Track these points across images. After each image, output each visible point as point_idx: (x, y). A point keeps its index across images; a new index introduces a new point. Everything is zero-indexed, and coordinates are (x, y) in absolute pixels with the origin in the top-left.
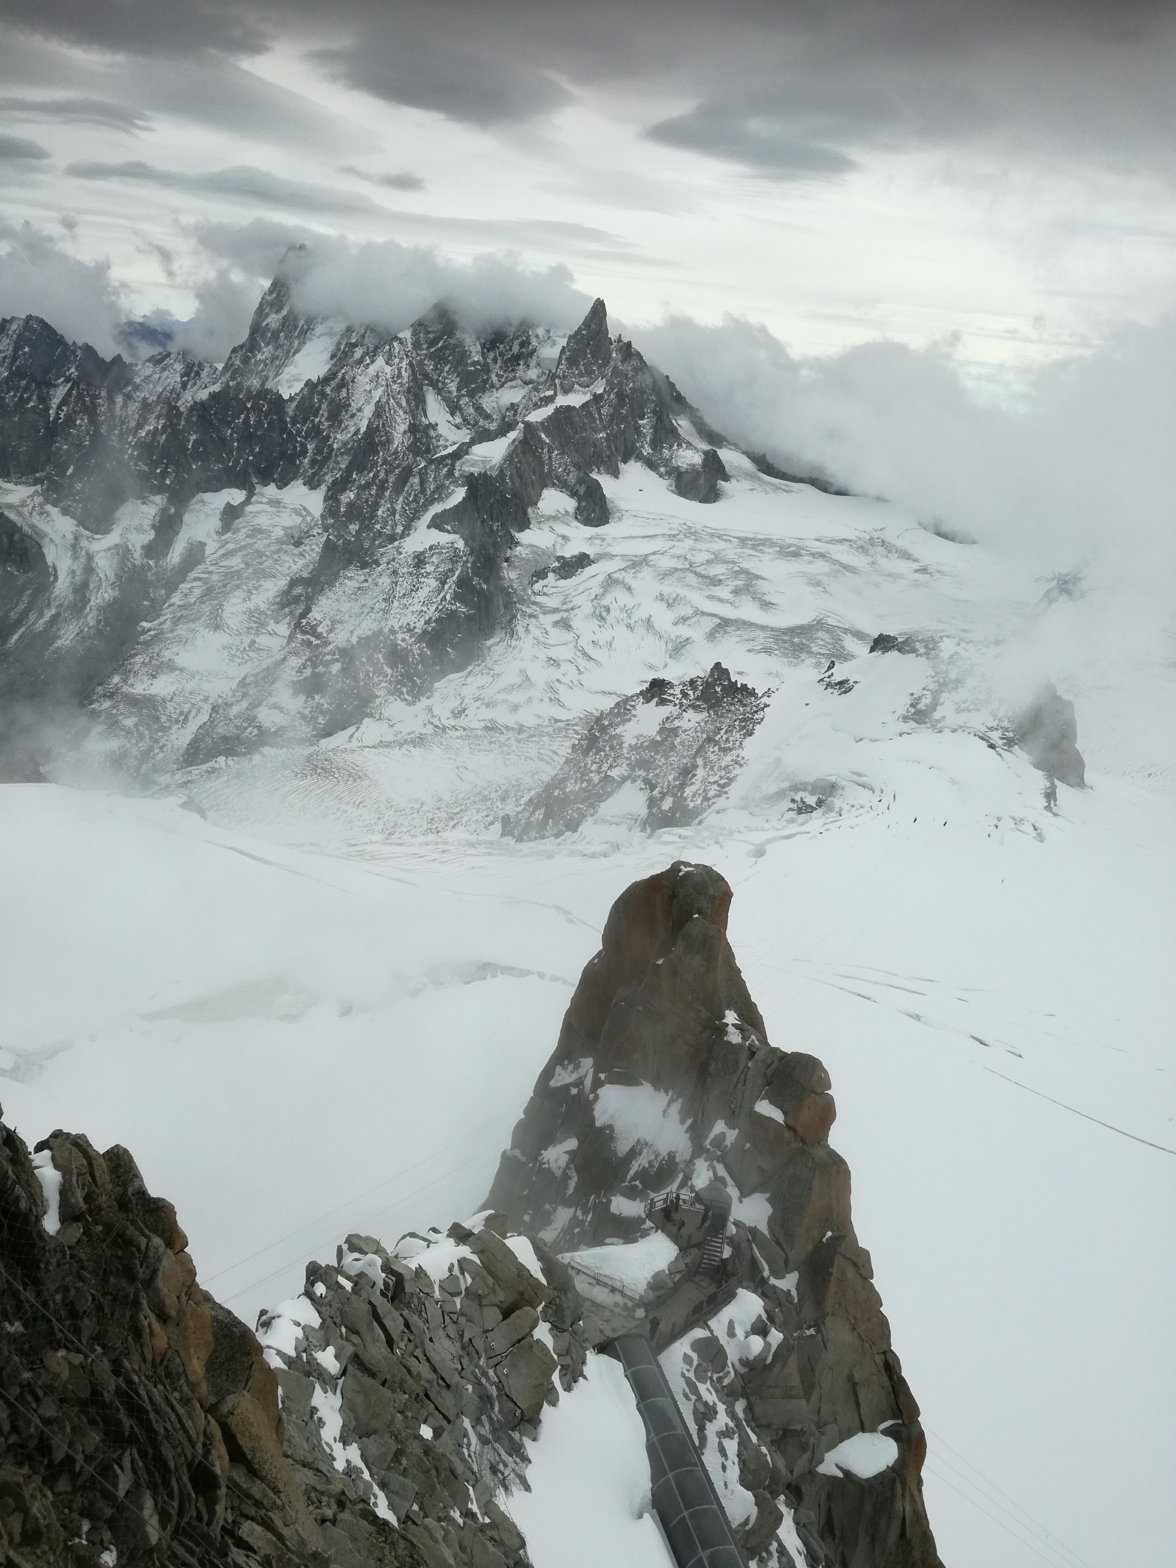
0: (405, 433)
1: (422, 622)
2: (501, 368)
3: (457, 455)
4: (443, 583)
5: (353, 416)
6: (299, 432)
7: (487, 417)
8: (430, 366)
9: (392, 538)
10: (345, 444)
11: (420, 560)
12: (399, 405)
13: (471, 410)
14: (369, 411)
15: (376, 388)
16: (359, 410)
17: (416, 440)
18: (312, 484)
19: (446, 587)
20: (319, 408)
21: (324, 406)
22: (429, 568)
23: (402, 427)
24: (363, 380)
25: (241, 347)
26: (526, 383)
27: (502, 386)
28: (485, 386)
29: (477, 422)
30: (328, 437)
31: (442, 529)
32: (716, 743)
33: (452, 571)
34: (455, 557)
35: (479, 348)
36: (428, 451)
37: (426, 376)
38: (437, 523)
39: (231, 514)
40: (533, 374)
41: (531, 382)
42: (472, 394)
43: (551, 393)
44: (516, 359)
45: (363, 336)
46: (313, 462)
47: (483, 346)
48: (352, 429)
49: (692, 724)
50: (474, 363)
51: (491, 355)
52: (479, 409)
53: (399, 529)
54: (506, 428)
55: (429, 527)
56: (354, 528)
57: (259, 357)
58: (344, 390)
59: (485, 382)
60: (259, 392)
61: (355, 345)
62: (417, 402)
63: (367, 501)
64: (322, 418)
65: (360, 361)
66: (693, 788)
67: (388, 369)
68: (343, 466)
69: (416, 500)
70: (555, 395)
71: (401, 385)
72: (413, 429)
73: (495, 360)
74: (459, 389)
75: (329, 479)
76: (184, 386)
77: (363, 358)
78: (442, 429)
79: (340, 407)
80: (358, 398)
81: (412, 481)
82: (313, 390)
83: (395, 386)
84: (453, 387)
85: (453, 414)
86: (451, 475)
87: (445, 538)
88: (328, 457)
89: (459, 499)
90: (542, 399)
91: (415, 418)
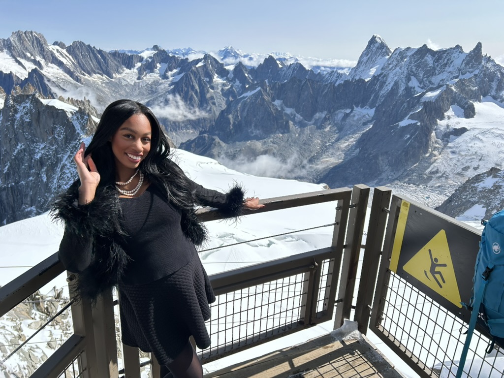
0: (403, 90)
2: (440, 68)
3: (421, 96)
5: (387, 85)
6: (369, 91)
7: (433, 84)
8: (414, 69)
9: (396, 122)
10: (383, 94)
11: (405, 129)
12: (402, 81)
13: (427, 82)
14: (392, 84)
15: (395, 76)
16: (389, 84)
17: (407, 92)
18: (371, 107)
19: (413, 137)
20: (376, 84)
21: (378, 83)
22: (408, 131)
23: (403, 88)
24: (391, 75)
25: (354, 68)
27: (439, 73)
28: (433, 74)
29: (429, 86)
30: (378, 92)
33: (416, 132)
34: (417, 128)
35: (432, 62)
36: (411, 95)
37: (413, 72)
38: (412, 118)
39: (346, 116)
40: (451, 69)
41: (450, 72)
42: (428, 77)
43: (457, 75)
44: (446, 65)
45: (393, 61)
46: (373, 100)
47: (434, 61)
48: (386, 90)
50: (431, 67)
51: (437, 64)
52: (430, 82)
53: (399, 119)
54: (439, 87)
55: (408, 119)
56: (384, 119)
57: (360, 70)
58: (385, 78)
59: (433, 73)
60: (359, 80)
61: (390, 64)
62: (408, 79)
63: (389, 111)
64: (377, 87)
65: (391, 69)
67: (400, 70)
68: (382, 101)
69: (405, 111)
70: (459, 75)
71: (404, 75)
72: (406, 89)
73: (438, 66)
74: (423, 76)
75: (377, 105)
76: (337, 80)
77: (392, 67)
78: (416, 89)
79: (383, 83)
80: (389, 80)
81: (405, 104)
82: (375, 78)
83: (402, 76)
84: (421, 75)
85: (420, 84)
86: (418, 102)
87: (414, 122)
88: (377, 98)
89: (420, 110)
90: (454, 77)
91: (407, 85)
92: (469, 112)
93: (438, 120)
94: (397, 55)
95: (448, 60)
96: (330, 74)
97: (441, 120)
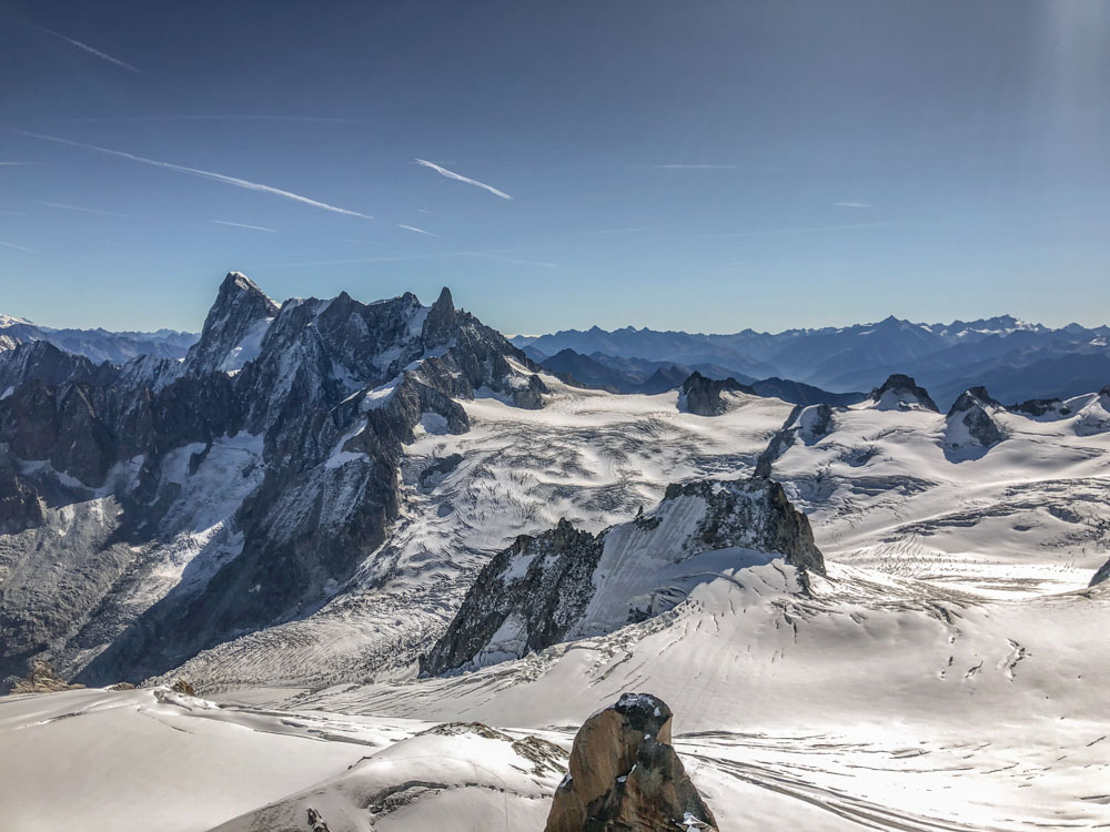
0: (319, 388)
1: (344, 519)
2: (383, 338)
3: (358, 400)
4: (357, 488)
5: (281, 381)
6: (242, 397)
7: (378, 371)
8: (333, 343)
9: (317, 462)
10: (276, 401)
11: (339, 473)
12: (313, 370)
13: (365, 368)
14: (292, 377)
15: (296, 361)
16: (285, 377)
17: (327, 393)
18: (254, 432)
19: (360, 491)
20: (256, 380)
21: (259, 378)
22: (346, 479)
23: (317, 385)
24: (286, 359)
25: (197, 345)
26: (402, 346)
27: (385, 349)
28: (374, 351)
29: (370, 376)
30: (264, 398)
31: (352, 451)
32: (570, 576)
33: (363, 478)
34: (364, 468)
35: (366, 327)
36: (337, 399)
37: (331, 349)
38: (349, 447)
39: (197, 461)
40: (406, 340)
41: (406, 344)
42: (364, 357)
43: (420, 350)
44: (393, 331)
45: (284, 328)
46: (254, 416)
47: (369, 326)
48: (281, 391)
49: (551, 564)
50: (366, 337)
51: (375, 331)
52: (371, 367)
53: (322, 454)
54: (391, 375)
55: (343, 451)
56: (288, 458)
57: (210, 350)
58: (273, 366)
59: (373, 348)
60: (212, 375)
61: (278, 335)
62: (326, 367)
63: (295, 438)
64: (259, 386)
65: (283, 345)
66: (558, 612)
67: (303, 348)
68: (276, 417)
69: (332, 433)
70: (423, 352)
71: (314, 357)
72: (324, 385)
73: (378, 334)
74: (355, 355)
75: (267, 427)
76: (156, 376)
77: (285, 343)
78: (346, 383)
79: (271, 378)
80: (284, 370)
81: (327, 420)
82: (251, 369)
83: (309, 359)
84: (351, 354)
85: (352, 372)
86: (355, 413)
87: (355, 456)
88: (265, 411)
89: (363, 429)
90: (414, 355)
91: (326, 378)
92: (457, 422)
93: (403, 445)
94: (290, 314)
95: (396, 321)
96: (138, 361)
97: (409, 444)
